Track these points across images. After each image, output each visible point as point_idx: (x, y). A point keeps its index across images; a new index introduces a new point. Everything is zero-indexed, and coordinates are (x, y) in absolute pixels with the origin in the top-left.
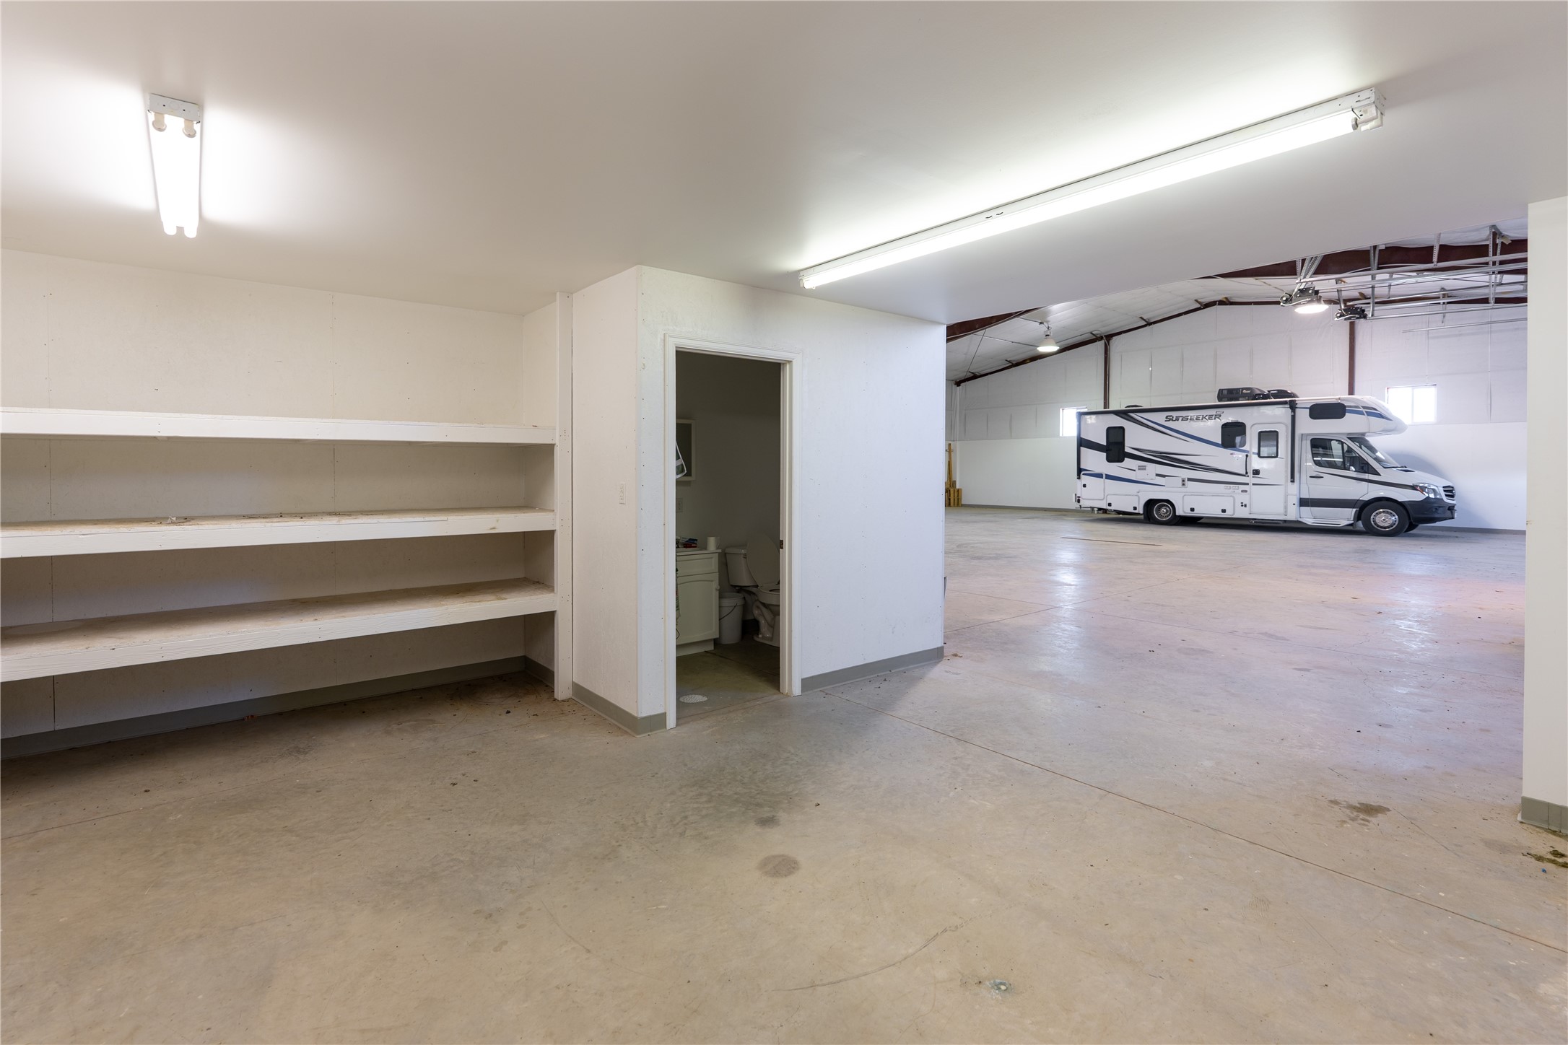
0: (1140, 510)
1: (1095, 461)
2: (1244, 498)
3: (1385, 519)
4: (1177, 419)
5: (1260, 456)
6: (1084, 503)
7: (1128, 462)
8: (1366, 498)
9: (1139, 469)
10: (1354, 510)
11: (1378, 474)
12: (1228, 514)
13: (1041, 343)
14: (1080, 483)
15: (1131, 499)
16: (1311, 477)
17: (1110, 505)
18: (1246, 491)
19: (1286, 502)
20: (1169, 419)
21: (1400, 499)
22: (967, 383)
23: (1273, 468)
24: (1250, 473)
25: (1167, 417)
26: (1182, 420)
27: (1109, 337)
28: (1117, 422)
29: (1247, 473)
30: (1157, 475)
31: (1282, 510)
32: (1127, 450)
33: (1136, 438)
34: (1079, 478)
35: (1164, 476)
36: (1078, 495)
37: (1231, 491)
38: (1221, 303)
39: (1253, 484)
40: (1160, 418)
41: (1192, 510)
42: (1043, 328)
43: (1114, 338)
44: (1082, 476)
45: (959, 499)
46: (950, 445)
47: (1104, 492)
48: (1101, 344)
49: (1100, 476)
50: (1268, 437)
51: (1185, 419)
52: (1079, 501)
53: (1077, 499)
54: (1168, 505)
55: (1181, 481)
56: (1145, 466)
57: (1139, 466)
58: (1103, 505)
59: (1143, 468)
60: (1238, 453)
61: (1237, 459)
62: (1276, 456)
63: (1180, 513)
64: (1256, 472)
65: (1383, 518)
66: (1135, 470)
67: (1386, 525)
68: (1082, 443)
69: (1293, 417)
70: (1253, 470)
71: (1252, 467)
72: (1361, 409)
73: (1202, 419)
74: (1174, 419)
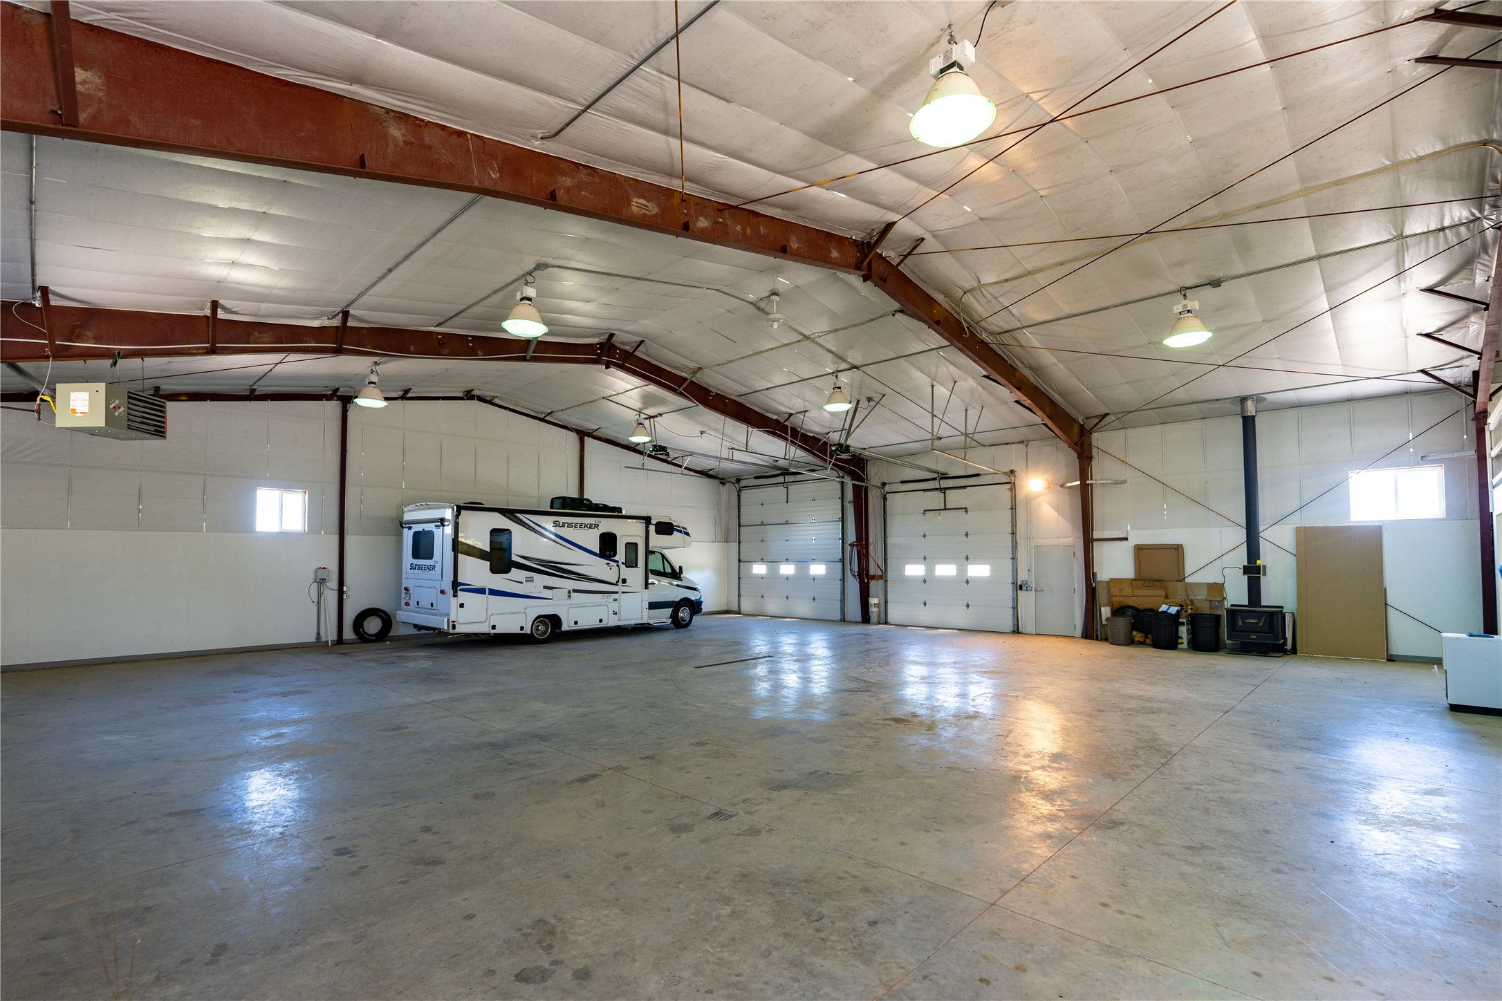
0: (529, 630)
1: (476, 571)
2: (615, 607)
4: (565, 526)
5: (627, 567)
6: (461, 629)
7: (515, 573)
8: (677, 599)
9: (526, 581)
10: (671, 609)
11: (682, 581)
12: (604, 624)
14: (454, 603)
15: (515, 619)
16: (650, 584)
17: (494, 627)
18: (616, 600)
19: (642, 607)
20: (556, 524)
21: (690, 599)
23: (635, 576)
24: (620, 583)
25: (554, 522)
26: (568, 527)
28: (502, 522)
29: (617, 582)
30: (545, 587)
31: (640, 616)
32: (514, 558)
33: (523, 543)
34: (455, 596)
35: (551, 588)
36: (452, 619)
37: (606, 600)
39: (622, 592)
40: (546, 522)
41: (577, 623)
44: (459, 593)
47: (487, 612)
49: (481, 591)
50: (631, 547)
51: (570, 525)
52: (454, 627)
53: (451, 624)
54: (555, 620)
55: (567, 592)
56: (532, 577)
57: (526, 578)
58: (485, 629)
59: (530, 580)
60: (612, 563)
61: (611, 569)
62: (636, 566)
63: (565, 627)
64: (624, 581)
65: (684, 613)
66: (522, 583)
67: (686, 619)
68: (460, 547)
69: (648, 532)
70: (622, 579)
71: (621, 576)
72: (681, 529)
73: (584, 528)
74: (561, 525)
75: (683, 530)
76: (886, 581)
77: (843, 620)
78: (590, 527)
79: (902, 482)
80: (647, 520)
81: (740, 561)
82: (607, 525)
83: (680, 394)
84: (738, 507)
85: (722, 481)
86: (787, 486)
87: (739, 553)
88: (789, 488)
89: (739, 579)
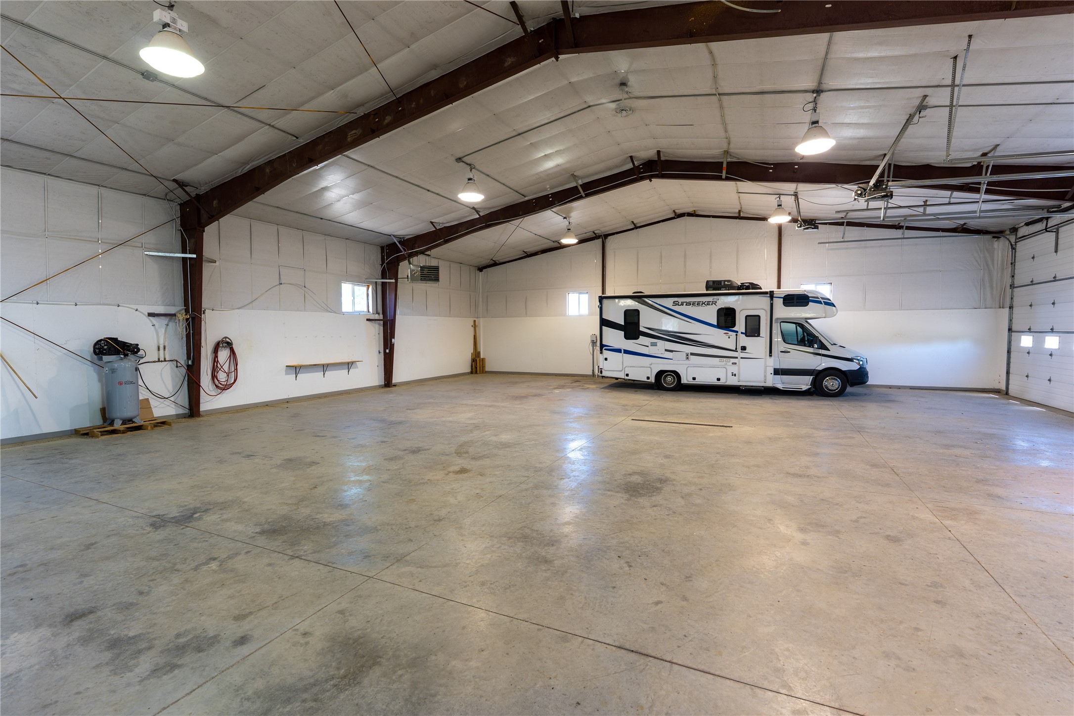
0: (652, 380)
1: (615, 338)
2: (734, 369)
3: (832, 384)
4: (682, 304)
5: (746, 336)
6: (604, 374)
7: (642, 340)
8: (820, 368)
9: (651, 345)
10: (812, 377)
11: (829, 350)
12: (722, 382)
14: (601, 358)
15: (643, 371)
16: (781, 352)
17: (627, 375)
18: (736, 364)
19: (765, 372)
20: (676, 304)
21: (844, 369)
22: (488, 269)
23: (756, 345)
24: (739, 349)
25: (674, 302)
26: (686, 305)
27: (606, 236)
28: (633, 305)
29: (736, 349)
30: (666, 350)
31: (763, 379)
32: (642, 329)
33: (648, 319)
34: (601, 353)
35: (672, 351)
36: (600, 368)
37: (725, 362)
38: (690, 215)
39: (741, 358)
40: (669, 302)
41: (694, 379)
42: (566, 222)
43: (609, 237)
44: (604, 351)
45: (483, 367)
46: (475, 321)
47: (623, 364)
48: (599, 242)
49: (619, 351)
50: (752, 319)
51: (688, 304)
52: (601, 372)
53: (600, 370)
54: (677, 375)
55: (685, 355)
56: (656, 343)
57: (651, 343)
58: (622, 375)
59: (655, 345)
60: (730, 333)
61: (729, 337)
62: (759, 335)
63: (684, 381)
64: (744, 348)
66: (648, 346)
67: (833, 388)
68: (604, 323)
69: (772, 305)
70: (741, 347)
71: (741, 344)
72: (821, 300)
73: (702, 305)
74: (680, 304)
75: (822, 301)
80: (771, 295)
81: (1010, 330)
82: (726, 301)
83: (727, 179)
84: (1012, 264)
85: (997, 234)
86: (1058, 229)
87: (1011, 320)
88: (1060, 231)
89: (1009, 352)
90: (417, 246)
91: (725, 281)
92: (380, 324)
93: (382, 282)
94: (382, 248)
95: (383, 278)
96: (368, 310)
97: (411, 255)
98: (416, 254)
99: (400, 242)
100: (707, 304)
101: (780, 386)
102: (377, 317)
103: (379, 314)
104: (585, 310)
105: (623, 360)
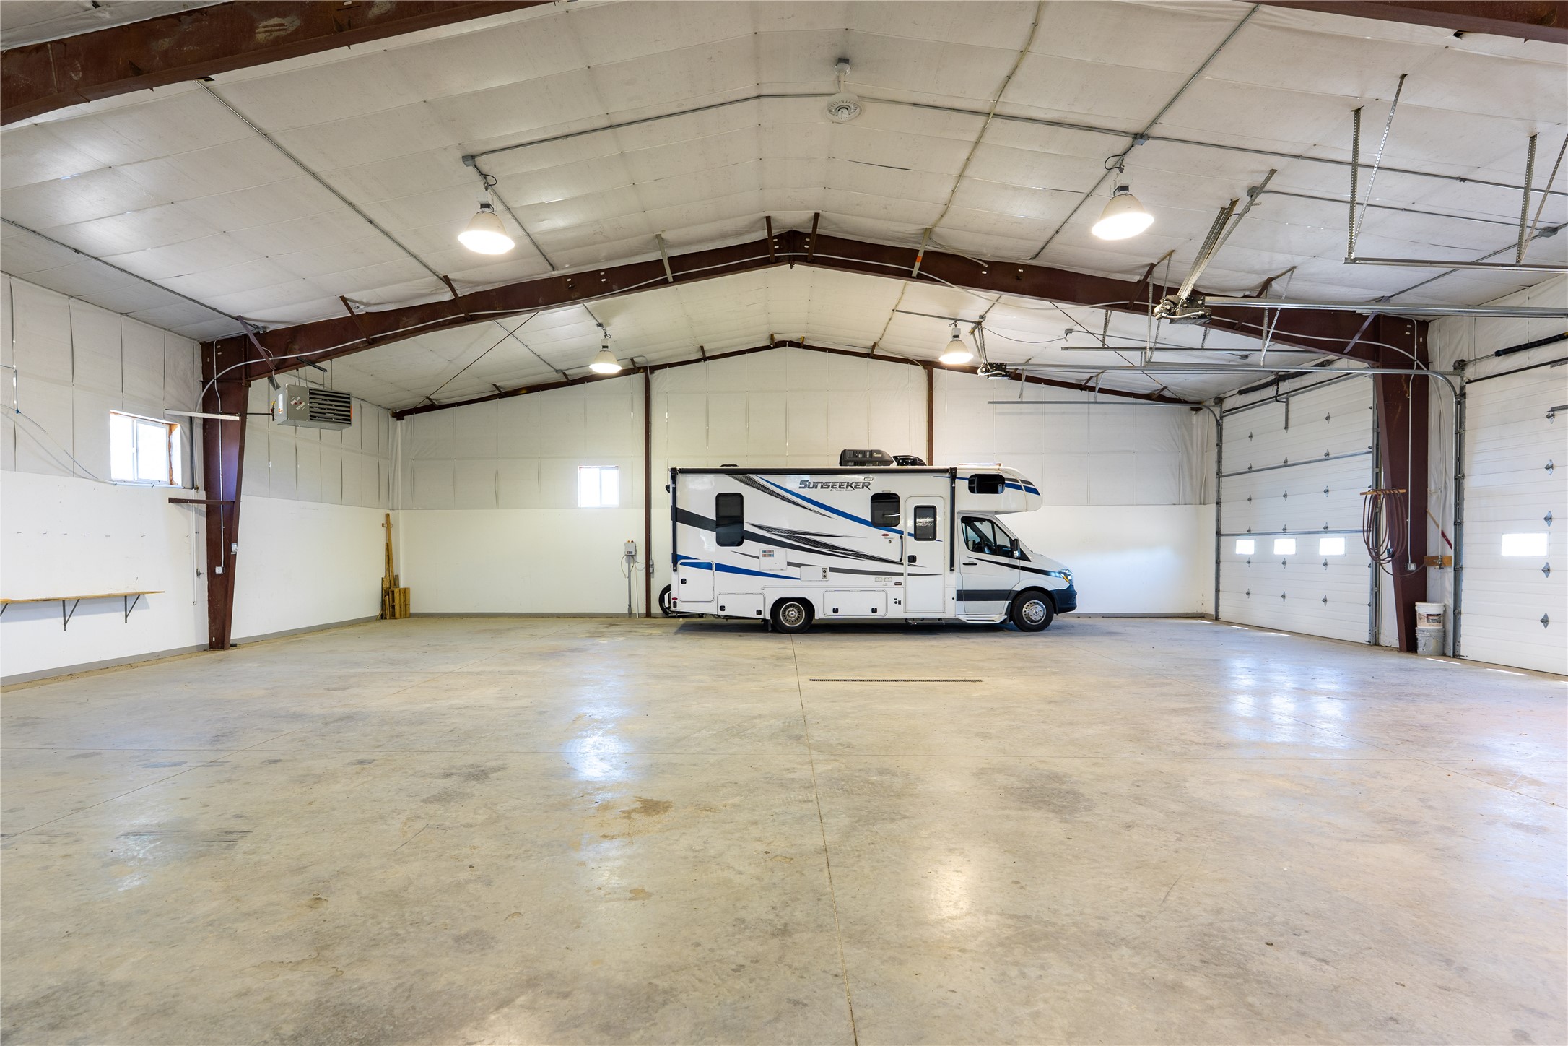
0: (766, 615)
1: (701, 543)
2: (898, 593)
4: (815, 486)
5: (916, 539)
7: (748, 546)
8: (1019, 588)
9: (764, 556)
10: (1007, 602)
11: (1029, 560)
12: (880, 615)
13: (596, 360)
14: (675, 577)
15: (750, 600)
16: (964, 564)
18: (900, 584)
19: (944, 596)
20: (803, 485)
21: (1048, 588)
22: (419, 414)
23: (932, 554)
24: (905, 561)
25: (802, 482)
26: (822, 488)
28: (731, 485)
29: (901, 560)
30: (789, 564)
31: (941, 608)
32: (747, 527)
33: (757, 510)
34: (675, 570)
35: (798, 565)
36: (673, 596)
37: (883, 582)
38: (794, 344)
39: (909, 574)
40: (792, 483)
41: (836, 611)
44: (680, 567)
45: (407, 605)
46: (388, 516)
47: (714, 590)
49: (708, 566)
50: (924, 512)
51: (825, 486)
52: (675, 606)
53: (675, 599)
54: (806, 605)
55: (821, 571)
56: (772, 551)
57: (764, 552)
58: (712, 609)
59: (769, 554)
60: (891, 534)
61: (890, 542)
62: (934, 538)
63: (819, 615)
64: (912, 559)
65: (1035, 611)
66: (758, 558)
67: (1038, 618)
68: (680, 516)
69: (953, 490)
70: (909, 556)
71: (908, 552)
72: (1020, 483)
73: (847, 488)
74: (811, 486)
75: (1022, 485)
76: (1458, 571)
77: (1375, 643)
78: (857, 486)
79: (1498, 354)
80: (952, 474)
81: (1218, 533)
82: (881, 484)
83: (920, 278)
84: (1218, 445)
85: (1197, 406)
86: (1287, 399)
87: (1218, 520)
88: (1290, 402)
89: (1218, 563)
90: (296, 347)
91: (872, 452)
92: (199, 512)
93: (205, 420)
94: (206, 347)
95: (204, 411)
96: (171, 480)
97: (282, 367)
98: (298, 364)
99: (256, 335)
100: (856, 487)
101: (964, 618)
102: (192, 494)
103: (197, 489)
104: (611, 497)
105: (714, 581)
